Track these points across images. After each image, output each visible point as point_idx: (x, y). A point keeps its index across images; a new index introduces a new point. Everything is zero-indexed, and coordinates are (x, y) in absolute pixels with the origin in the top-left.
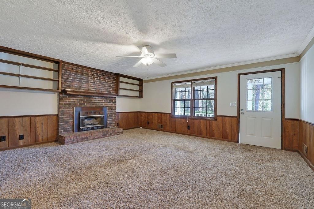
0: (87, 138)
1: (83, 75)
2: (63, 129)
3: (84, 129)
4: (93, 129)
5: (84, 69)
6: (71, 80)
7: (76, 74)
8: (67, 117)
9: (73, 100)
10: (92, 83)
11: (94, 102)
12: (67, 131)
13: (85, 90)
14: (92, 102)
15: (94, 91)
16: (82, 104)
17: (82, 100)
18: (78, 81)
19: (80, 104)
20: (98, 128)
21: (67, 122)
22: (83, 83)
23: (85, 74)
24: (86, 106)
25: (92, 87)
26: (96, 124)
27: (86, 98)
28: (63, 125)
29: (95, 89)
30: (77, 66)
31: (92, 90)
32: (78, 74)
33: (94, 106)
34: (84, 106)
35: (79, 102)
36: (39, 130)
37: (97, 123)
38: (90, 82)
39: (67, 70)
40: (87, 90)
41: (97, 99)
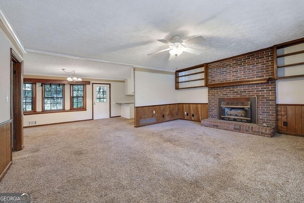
0: (218, 126)
1: (225, 68)
2: (211, 115)
3: (225, 119)
4: (235, 120)
5: (226, 62)
6: (215, 75)
7: (219, 69)
8: (213, 106)
9: (217, 91)
10: (235, 72)
11: (238, 92)
12: (213, 117)
13: (227, 81)
14: (236, 92)
15: (238, 80)
16: (225, 95)
17: (225, 91)
18: (220, 74)
19: (223, 95)
20: (241, 121)
21: (214, 110)
22: (225, 75)
23: (227, 65)
24: (229, 96)
25: (235, 76)
26: (241, 116)
27: (229, 88)
28: (211, 111)
29: (239, 77)
30: (219, 62)
31: (234, 80)
32: (221, 68)
33: (239, 96)
34: (227, 97)
35: (222, 93)
36: (200, 113)
37: (243, 115)
38: (233, 72)
39: (212, 68)
40: (229, 80)
41: (242, 89)
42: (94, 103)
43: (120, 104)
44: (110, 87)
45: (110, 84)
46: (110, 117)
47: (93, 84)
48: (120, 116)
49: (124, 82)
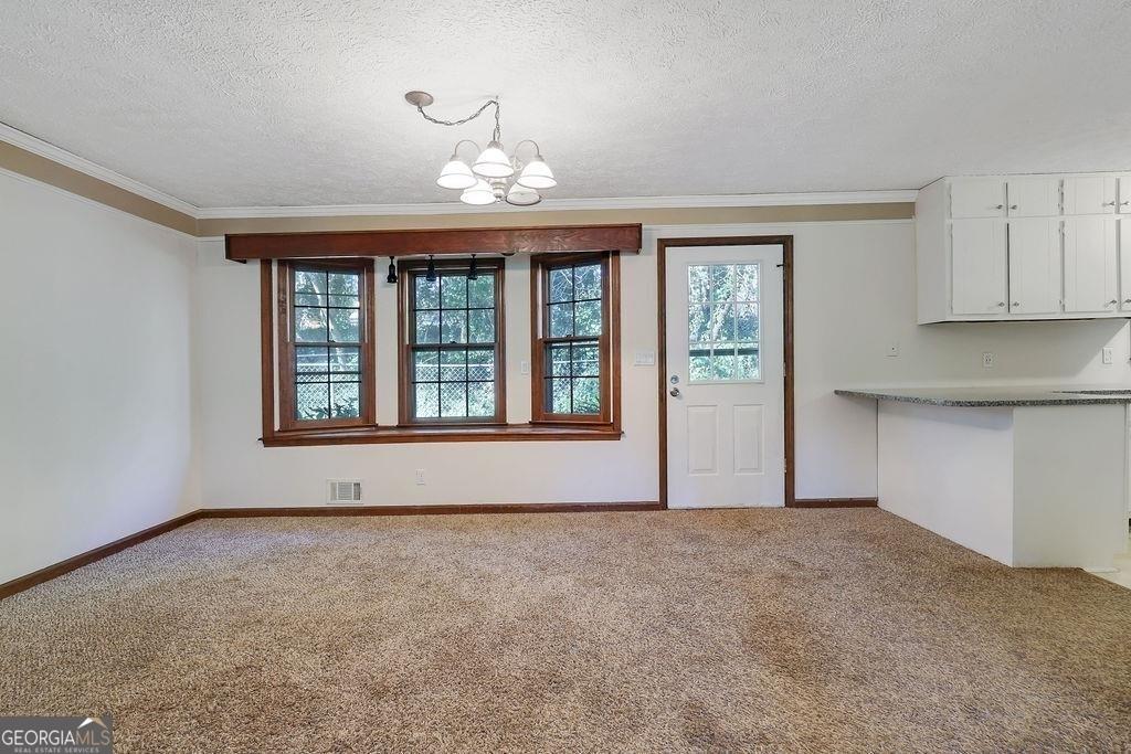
42: (670, 387)
43: (875, 402)
44: (788, 265)
45: (786, 242)
46: (790, 501)
47: (664, 244)
48: (871, 503)
49: (906, 210)
